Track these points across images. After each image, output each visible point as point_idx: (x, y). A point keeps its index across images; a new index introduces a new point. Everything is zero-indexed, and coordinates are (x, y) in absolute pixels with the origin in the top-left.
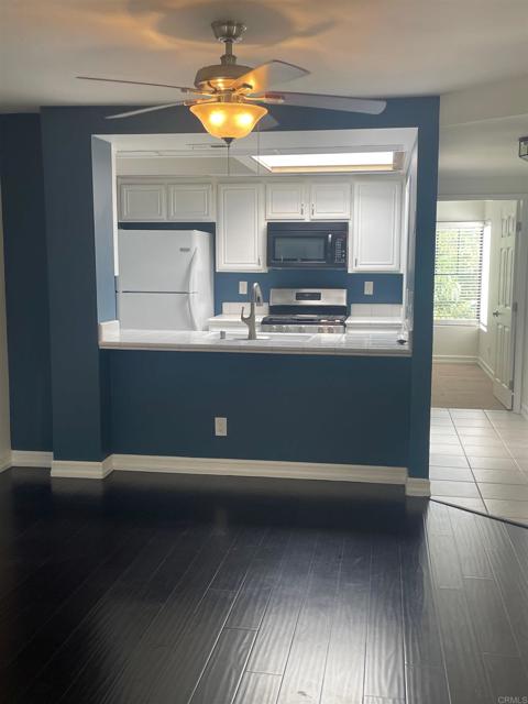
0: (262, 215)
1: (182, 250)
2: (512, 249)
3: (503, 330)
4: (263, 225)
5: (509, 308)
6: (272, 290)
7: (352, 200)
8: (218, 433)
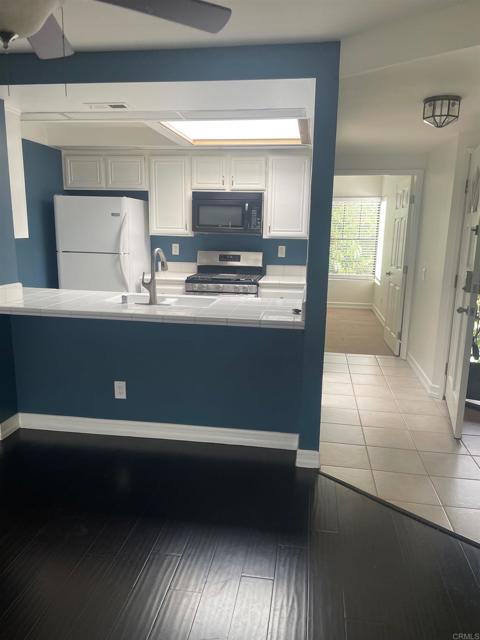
0: (189, 185)
1: (113, 215)
2: (406, 219)
3: (394, 288)
4: (189, 194)
5: (401, 270)
6: (199, 252)
7: (267, 173)
8: (117, 396)
